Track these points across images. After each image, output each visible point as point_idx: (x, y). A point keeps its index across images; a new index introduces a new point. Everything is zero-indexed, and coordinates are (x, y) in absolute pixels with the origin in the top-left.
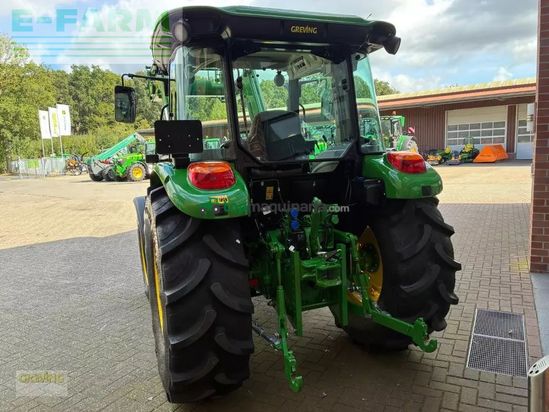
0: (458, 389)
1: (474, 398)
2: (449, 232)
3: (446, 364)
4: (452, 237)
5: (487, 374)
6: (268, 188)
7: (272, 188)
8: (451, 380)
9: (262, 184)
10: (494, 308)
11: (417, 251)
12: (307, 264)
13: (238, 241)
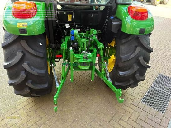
0: (132, 111)
1: (136, 118)
2: (150, 51)
3: (133, 98)
4: (151, 53)
5: (147, 107)
6: (69, 15)
7: (71, 15)
8: (132, 106)
9: (65, 13)
10: (167, 75)
11: (129, 59)
12: (77, 56)
13: (41, 44)
